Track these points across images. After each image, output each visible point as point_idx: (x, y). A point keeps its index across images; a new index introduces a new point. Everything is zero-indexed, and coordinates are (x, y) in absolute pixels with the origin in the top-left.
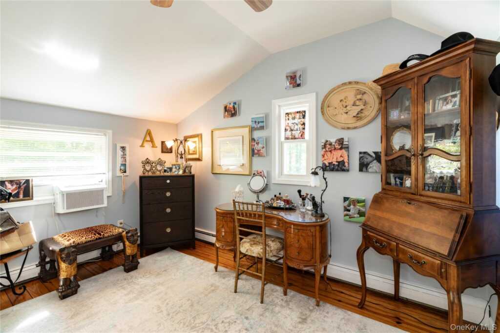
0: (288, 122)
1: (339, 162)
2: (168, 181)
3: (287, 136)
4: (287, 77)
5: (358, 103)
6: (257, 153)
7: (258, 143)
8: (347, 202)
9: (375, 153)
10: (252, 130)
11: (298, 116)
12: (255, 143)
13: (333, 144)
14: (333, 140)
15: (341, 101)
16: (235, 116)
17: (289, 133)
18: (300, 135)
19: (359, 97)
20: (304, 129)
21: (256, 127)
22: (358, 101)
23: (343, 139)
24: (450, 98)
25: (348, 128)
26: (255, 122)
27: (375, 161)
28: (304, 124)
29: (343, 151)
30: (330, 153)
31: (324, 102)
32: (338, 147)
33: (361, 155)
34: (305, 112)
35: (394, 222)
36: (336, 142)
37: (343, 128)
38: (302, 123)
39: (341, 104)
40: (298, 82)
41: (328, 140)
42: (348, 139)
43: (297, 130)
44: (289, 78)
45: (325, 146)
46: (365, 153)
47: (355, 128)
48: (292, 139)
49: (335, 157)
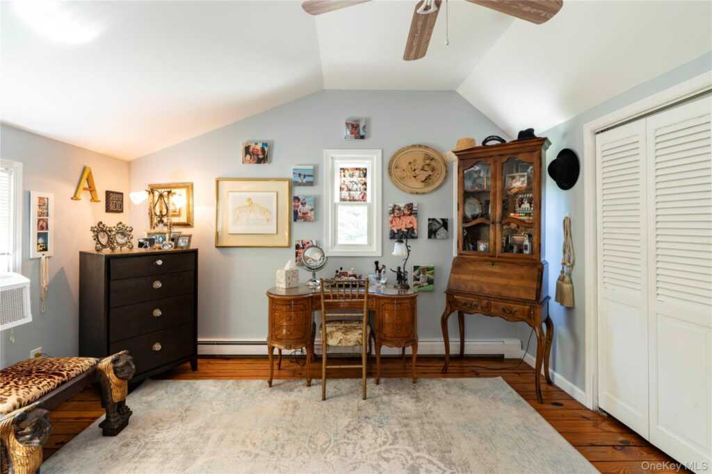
0: (343, 179)
1: (408, 229)
2: (160, 262)
3: (343, 197)
4: (347, 123)
5: (426, 168)
6: (302, 218)
7: (303, 204)
8: (417, 271)
9: (443, 220)
10: (293, 185)
11: (357, 173)
12: (300, 204)
13: (402, 209)
14: (402, 205)
15: (410, 163)
16: (264, 163)
17: (345, 194)
18: (361, 196)
19: (428, 162)
20: (365, 189)
21: (300, 181)
22: (426, 166)
23: (412, 204)
24: (518, 177)
25: (417, 193)
26: (300, 175)
27: (442, 228)
28: (365, 184)
29: (412, 217)
30: (398, 219)
31: (391, 161)
32: (406, 212)
33: (431, 222)
34: (366, 169)
35: (483, 283)
36: (405, 207)
37: (412, 193)
38: (363, 182)
39: (409, 167)
40: (362, 133)
41: (397, 204)
42: (418, 205)
43: (357, 190)
44: (350, 126)
45: (393, 211)
46: (434, 220)
47: (424, 193)
48: (350, 200)
49: (403, 224)
